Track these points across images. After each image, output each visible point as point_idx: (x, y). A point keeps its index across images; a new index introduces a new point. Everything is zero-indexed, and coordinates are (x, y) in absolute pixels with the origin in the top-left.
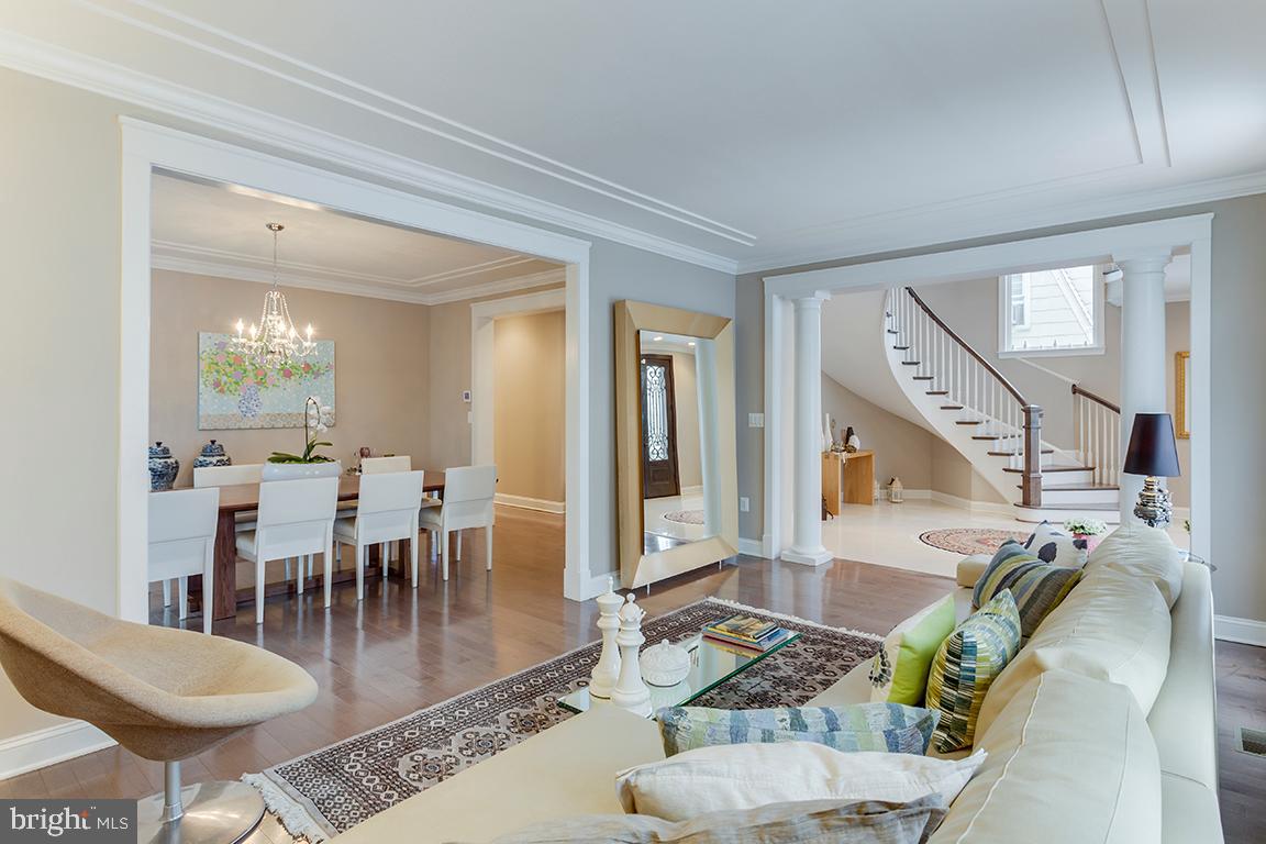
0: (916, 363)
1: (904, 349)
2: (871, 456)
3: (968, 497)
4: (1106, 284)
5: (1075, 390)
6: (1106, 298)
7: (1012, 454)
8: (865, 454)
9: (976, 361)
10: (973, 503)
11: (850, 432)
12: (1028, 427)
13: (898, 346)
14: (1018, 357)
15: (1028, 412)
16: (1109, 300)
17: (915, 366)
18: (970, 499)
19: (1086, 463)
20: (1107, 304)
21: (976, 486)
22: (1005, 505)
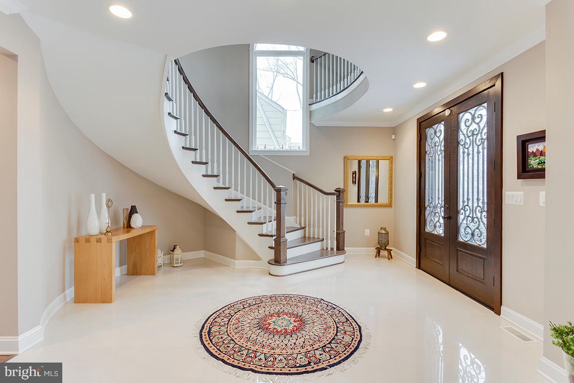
0: (195, 150)
1: (184, 135)
2: (154, 231)
3: (233, 257)
4: (310, 111)
5: (294, 177)
6: (310, 121)
7: (265, 223)
8: (148, 230)
9: (240, 153)
10: (236, 261)
11: (133, 210)
12: (278, 203)
13: (179, 131)
14: (262, 155)
15: (278, 191)
16: (312, 122)
17: (193, 152)
18: (235, 259)
19: (300, 224)
20: (311, 124)
21: (239, 250)
22: (260, 261)
